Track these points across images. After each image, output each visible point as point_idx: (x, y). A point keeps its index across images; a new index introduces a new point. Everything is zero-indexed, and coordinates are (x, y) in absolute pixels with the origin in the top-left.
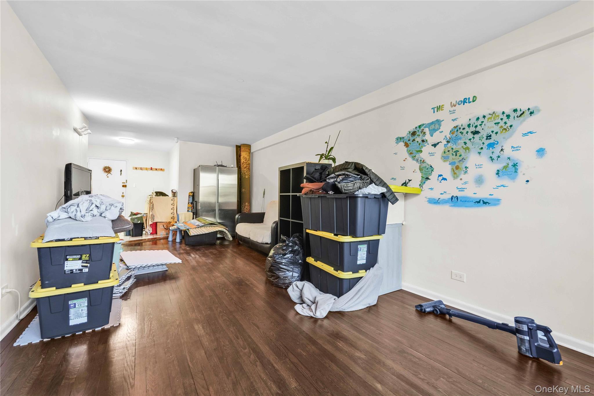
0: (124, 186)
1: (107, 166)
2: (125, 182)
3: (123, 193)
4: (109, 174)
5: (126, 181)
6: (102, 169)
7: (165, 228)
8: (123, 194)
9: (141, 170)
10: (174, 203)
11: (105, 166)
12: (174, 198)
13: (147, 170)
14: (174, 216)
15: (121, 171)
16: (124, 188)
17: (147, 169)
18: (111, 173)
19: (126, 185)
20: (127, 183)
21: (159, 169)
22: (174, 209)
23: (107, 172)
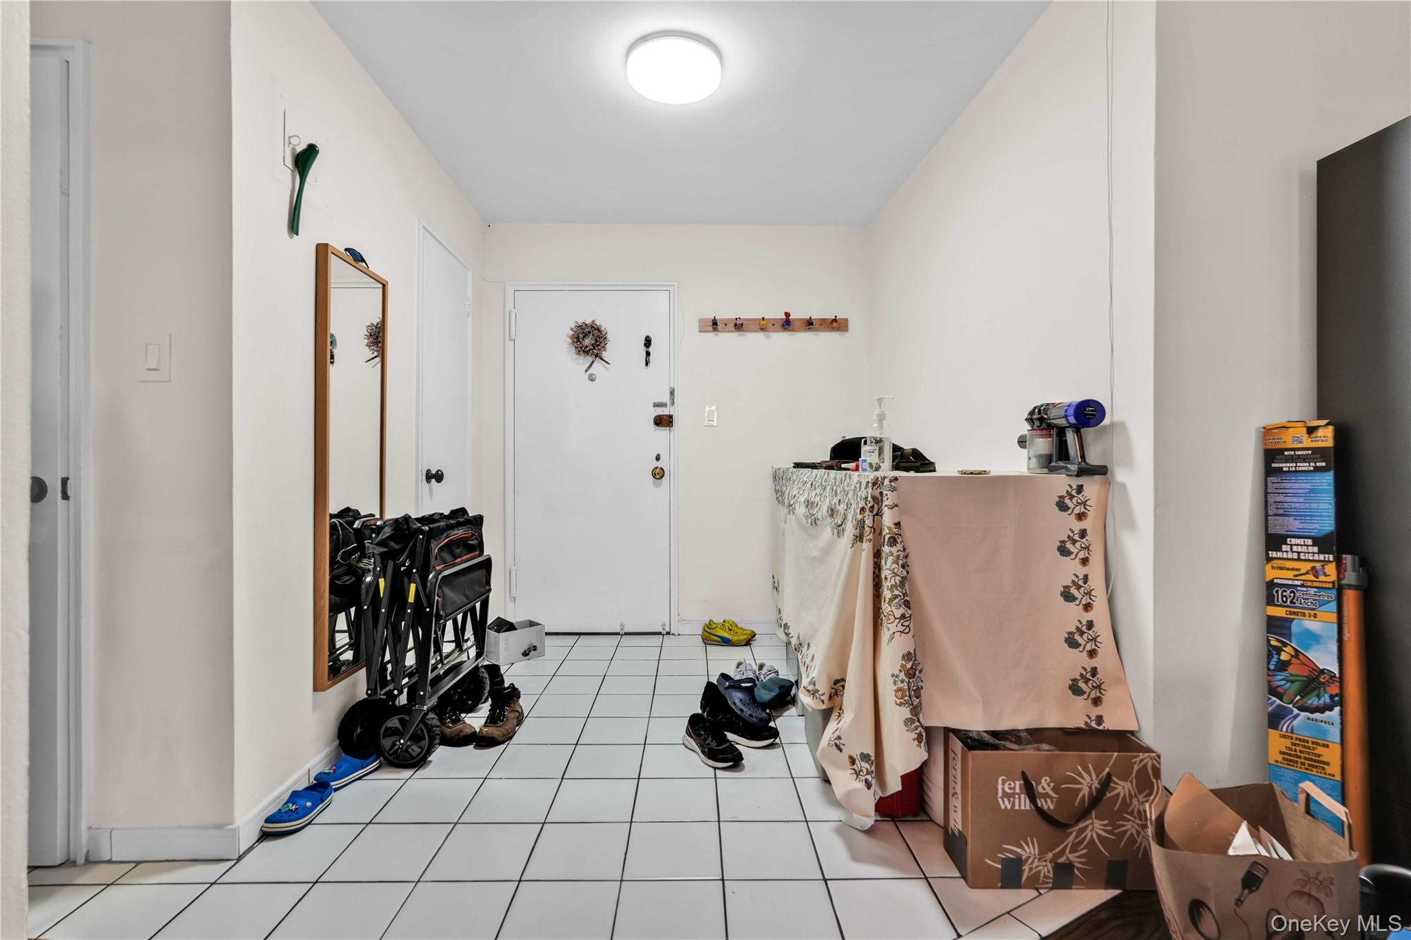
0: (663, 421)
1: (588, 322)
2: (666, 399)
3: (658, 458)
4: (598, 365)
5: (672, 393)
6: (569, 341)
7: (1047, 805)
8: (659, 464)
9: (735, 335)
10: (1083, 533)
11: (580, 321)
12: (1080, 489)
13: (762, 329)
14: (1094, 672)
15: (648, 342)
16: (663, 432)
17: (763, 326)
18: (605, 355)
19: (671, 417)
20: (673, 403)
21: (823, 321)
22: (1089, 593)
23: (587, 353)
